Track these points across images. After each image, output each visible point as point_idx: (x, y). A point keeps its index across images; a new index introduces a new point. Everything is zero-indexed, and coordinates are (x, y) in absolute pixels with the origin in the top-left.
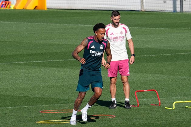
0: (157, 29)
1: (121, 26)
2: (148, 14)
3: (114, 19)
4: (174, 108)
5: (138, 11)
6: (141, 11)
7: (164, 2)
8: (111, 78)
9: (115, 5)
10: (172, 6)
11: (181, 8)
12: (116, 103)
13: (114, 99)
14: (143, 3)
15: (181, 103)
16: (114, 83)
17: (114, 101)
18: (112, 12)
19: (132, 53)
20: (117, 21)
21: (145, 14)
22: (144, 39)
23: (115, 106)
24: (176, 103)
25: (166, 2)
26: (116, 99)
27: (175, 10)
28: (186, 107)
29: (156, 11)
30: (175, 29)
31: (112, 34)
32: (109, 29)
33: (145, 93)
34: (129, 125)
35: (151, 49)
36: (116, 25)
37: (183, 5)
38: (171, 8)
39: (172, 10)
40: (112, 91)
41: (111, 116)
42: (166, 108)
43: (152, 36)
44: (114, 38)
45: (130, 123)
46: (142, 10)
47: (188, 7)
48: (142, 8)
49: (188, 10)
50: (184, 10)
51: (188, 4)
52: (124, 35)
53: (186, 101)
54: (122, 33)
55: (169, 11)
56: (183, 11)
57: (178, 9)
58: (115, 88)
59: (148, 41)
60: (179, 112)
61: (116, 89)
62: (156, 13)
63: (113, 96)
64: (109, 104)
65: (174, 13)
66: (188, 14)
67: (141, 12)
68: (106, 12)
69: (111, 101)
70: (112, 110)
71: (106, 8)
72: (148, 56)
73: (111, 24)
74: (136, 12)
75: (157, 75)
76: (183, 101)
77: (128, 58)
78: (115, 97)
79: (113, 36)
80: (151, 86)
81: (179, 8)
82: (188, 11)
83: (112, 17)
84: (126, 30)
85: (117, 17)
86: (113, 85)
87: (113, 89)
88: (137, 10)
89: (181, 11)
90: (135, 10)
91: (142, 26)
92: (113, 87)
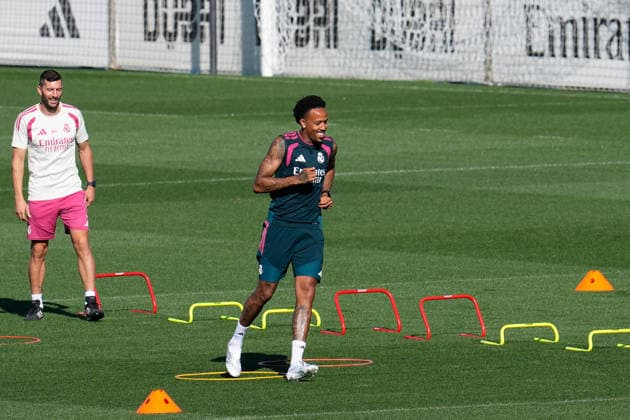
0: (151, 115)
1: (65, 111)
2: (127, 78)
3: (48, 89)
4: (191, 320)
5: (102, 69)
6: (110, 69)
7: (168, 46)
8: (34, 242)
9: (42, 53)
10: (188, 57)
11: (211, 63)
12: (41, 306)
13: (37, 297)
14: (114, 49)
15: (208, 307)
16: (41, 256)
17: (38, 301)
19: (90, 180)
21: (119, 76)
22: (116, 143)
23: (40, 314)
24: (198, 307)
25: (173, 47)
26: (43, 298)
27: (196, 69)
28: (223, 317)
29: (148, 70)
30: (196, 117)
31: (43, 132)
32: (33, 121)
33: (116, 280)
34: (75, 363)
35: (133, 167)
37: (216, 54)
38: (185, 62)
39: (188, 67)
40: (34, 277)
41: (29, 340)
42: (170, 319)
43: (136, 134)
44: (48, 143)
45: (77, 358)
46: (112, 66)
47: (230, 61)
48: (111, 61)
49: (229, 69)
50: (220, 67)
51: (231, 52)
52: (72, 134)
53: (223, 303)
54: (67, 129)
55: (182, 70)
56: (216, 71)
57: (205, 66)
58: (43, 268)
59: (126, 147)
60: (205, 330)
62: (147, 74)
63: (36, 289)
65: (194, 76)
66: (229, 78)
67: (111, 73)
68: (19, 70)
69: (31, 302)
70: (31, 323)
71: (20, 61)
72: (124, 185)
74: (99, 73)
75: (148, 236)
76: (214, 301)
78: (42, 291)
79: (44, 138)
80: (132, 263)
81: (206, 62)
82: (229, 72)
84: (77, 121)
85: (54, 84)
86: (37, 259)
87: (38, 269)
88: (100, 66)
89: (211, 71)
90: (94, 65)
91: (112, 107)
92: (38, 265)
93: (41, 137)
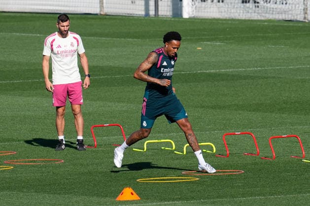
0: (123, 39)
1: (71, 36)
2: (110, 19)
3: (62, 26)
4: (145, 150)
5: (97, 14)
6: (101, 14)
7: (132, 2)
8: (58, 108)
9: (64, 6)
10: (143, 8)
11: (155, 10)
12: (64, 142)
13: (61, 137)
14: (103, 4)
15: (155, 142)
16: (62, 115)
17: (62, 140)
18: (58, 15)
19: (87, 73)
20: (66, 29)
21: (105, 18)
22: (104, 54)
23: (63, 147)
24: (148, 143)
25: (135, 2)
26: (65, 138)
27: (147, 14)
28: (163, 148)
29: (122, 15)
30: (148, 40)
31: (59, 46)
32: (54, 40)
33: (104, 128)
34: (82, 173)
35: (114, 67)
36: (63, 34)
37: (158, 6)
38: (141, 10)
39: (143, 13)
40: (59, 127)
41: (58, 161)
42: (134, 149)
43: (115, 49)
44: (62, 52)
45: (84, 171)
46: (102, 13)
47: (166, 9)
48: (101, 11)
49: (165, 14)
50: (160, 13)
51: (166, 5)
52: (75, 48)
53: (162, 141)
54: (72, 45)
55: (139, 15)
56: (158, 15)
57: (152, 13)
59: (110, 56)
60: (153, 155)
61: (65, 124)
62: (120, 17)
63: (60, 133)
64: (54, 144)
65: (146, 18)
66: (165, 19)
67: (101, 17)
68: (52, 15)
69: (58, 140)
70: (59, 152)
71: (52, 10)
72: (109, 77)
73: (57, 33)
74: (93, 16)
75: (122, 104)
76: (158, 140)
77: (81, 80)
78: (64, 134)
79: (60, 50)
80: (114, 120)
81: (152, 11)
82: (165, 16)
83: (59, 23)
84: (78, 41)
85: (65, 24)
86: (60, 117)
87: (61, 123)
88: (95, 13)
89: (155, 15)
90: (92, 12)
91: (101, 35)
92: (60, 120)
93: (58, 49)
